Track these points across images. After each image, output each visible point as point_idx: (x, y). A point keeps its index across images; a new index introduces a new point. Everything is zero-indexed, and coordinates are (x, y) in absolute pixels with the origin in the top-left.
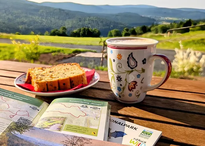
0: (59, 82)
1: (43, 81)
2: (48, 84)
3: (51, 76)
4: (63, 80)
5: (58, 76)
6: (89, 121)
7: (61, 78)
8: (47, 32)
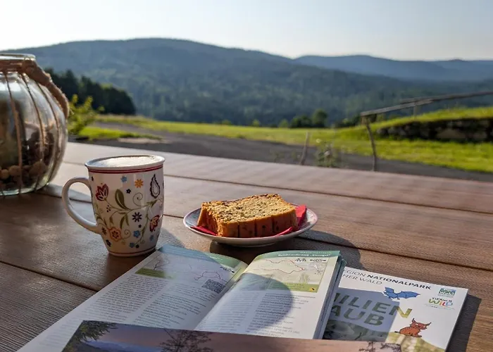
0: (256, 223)
1: (232, 221)
2: (241, 226)
3: (242, 215)
4: (263, 220)
5: (252, 214)
6: (307, 276)
7: (259, 217)
8: (285, 121)
